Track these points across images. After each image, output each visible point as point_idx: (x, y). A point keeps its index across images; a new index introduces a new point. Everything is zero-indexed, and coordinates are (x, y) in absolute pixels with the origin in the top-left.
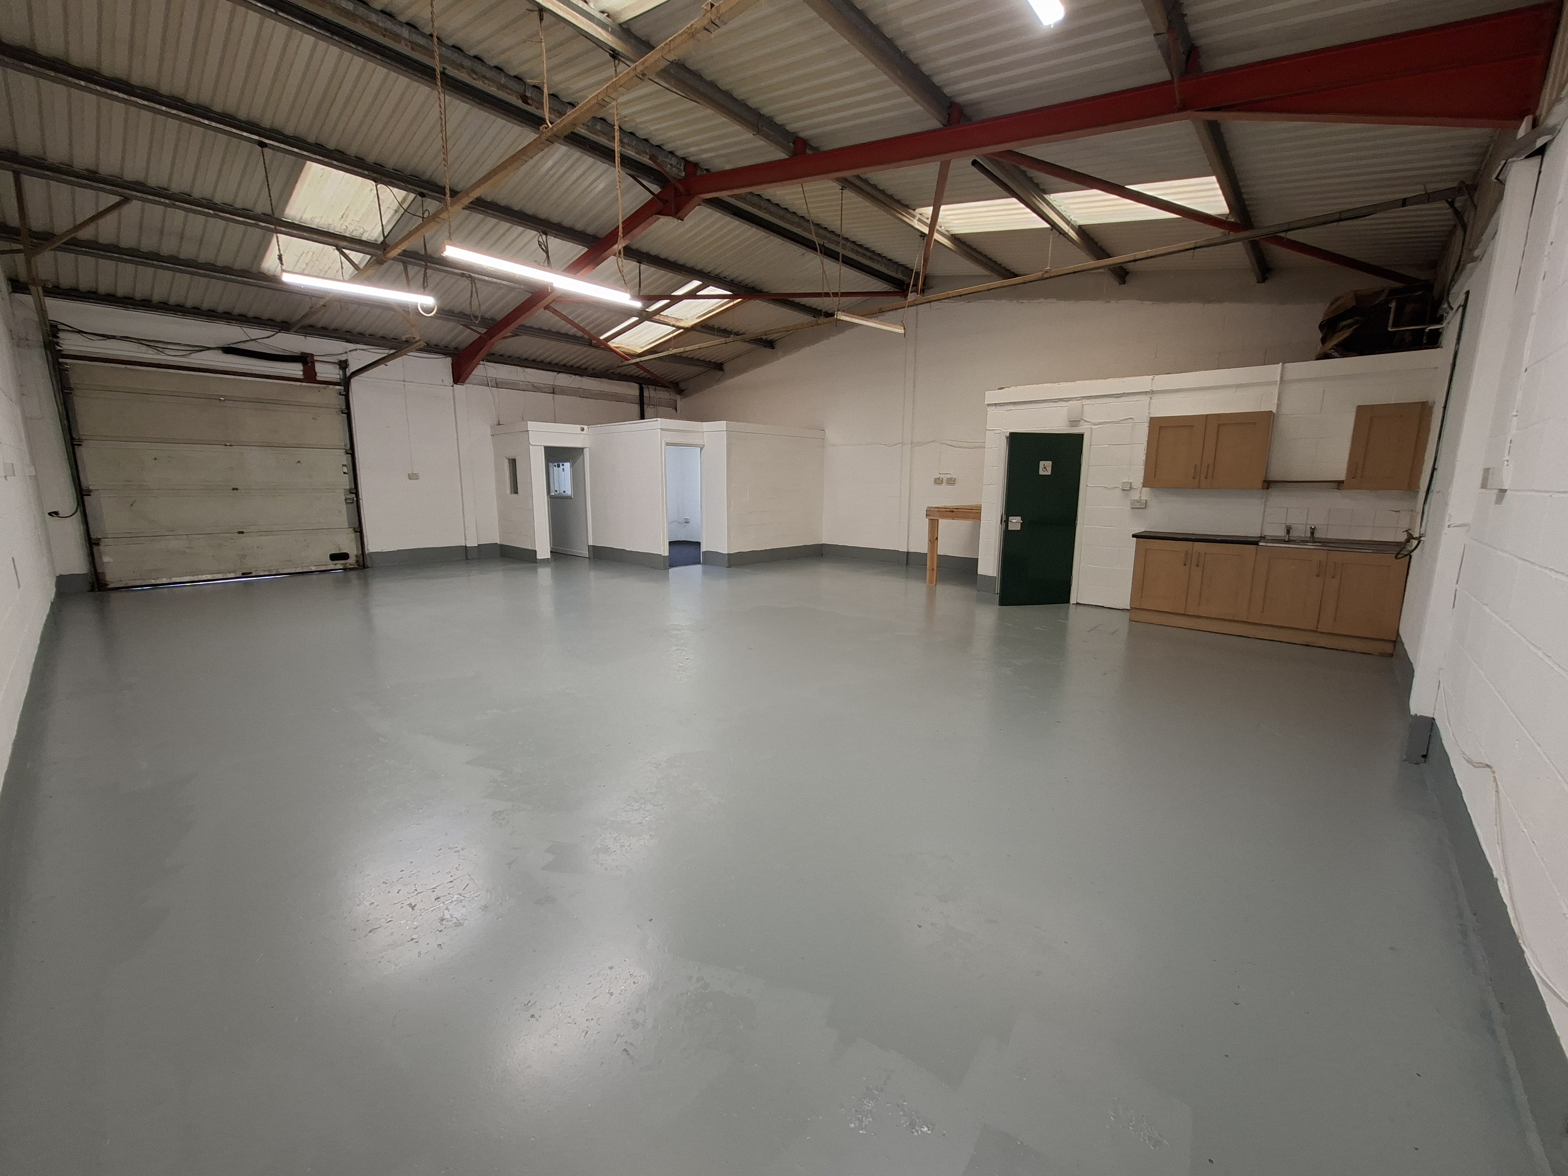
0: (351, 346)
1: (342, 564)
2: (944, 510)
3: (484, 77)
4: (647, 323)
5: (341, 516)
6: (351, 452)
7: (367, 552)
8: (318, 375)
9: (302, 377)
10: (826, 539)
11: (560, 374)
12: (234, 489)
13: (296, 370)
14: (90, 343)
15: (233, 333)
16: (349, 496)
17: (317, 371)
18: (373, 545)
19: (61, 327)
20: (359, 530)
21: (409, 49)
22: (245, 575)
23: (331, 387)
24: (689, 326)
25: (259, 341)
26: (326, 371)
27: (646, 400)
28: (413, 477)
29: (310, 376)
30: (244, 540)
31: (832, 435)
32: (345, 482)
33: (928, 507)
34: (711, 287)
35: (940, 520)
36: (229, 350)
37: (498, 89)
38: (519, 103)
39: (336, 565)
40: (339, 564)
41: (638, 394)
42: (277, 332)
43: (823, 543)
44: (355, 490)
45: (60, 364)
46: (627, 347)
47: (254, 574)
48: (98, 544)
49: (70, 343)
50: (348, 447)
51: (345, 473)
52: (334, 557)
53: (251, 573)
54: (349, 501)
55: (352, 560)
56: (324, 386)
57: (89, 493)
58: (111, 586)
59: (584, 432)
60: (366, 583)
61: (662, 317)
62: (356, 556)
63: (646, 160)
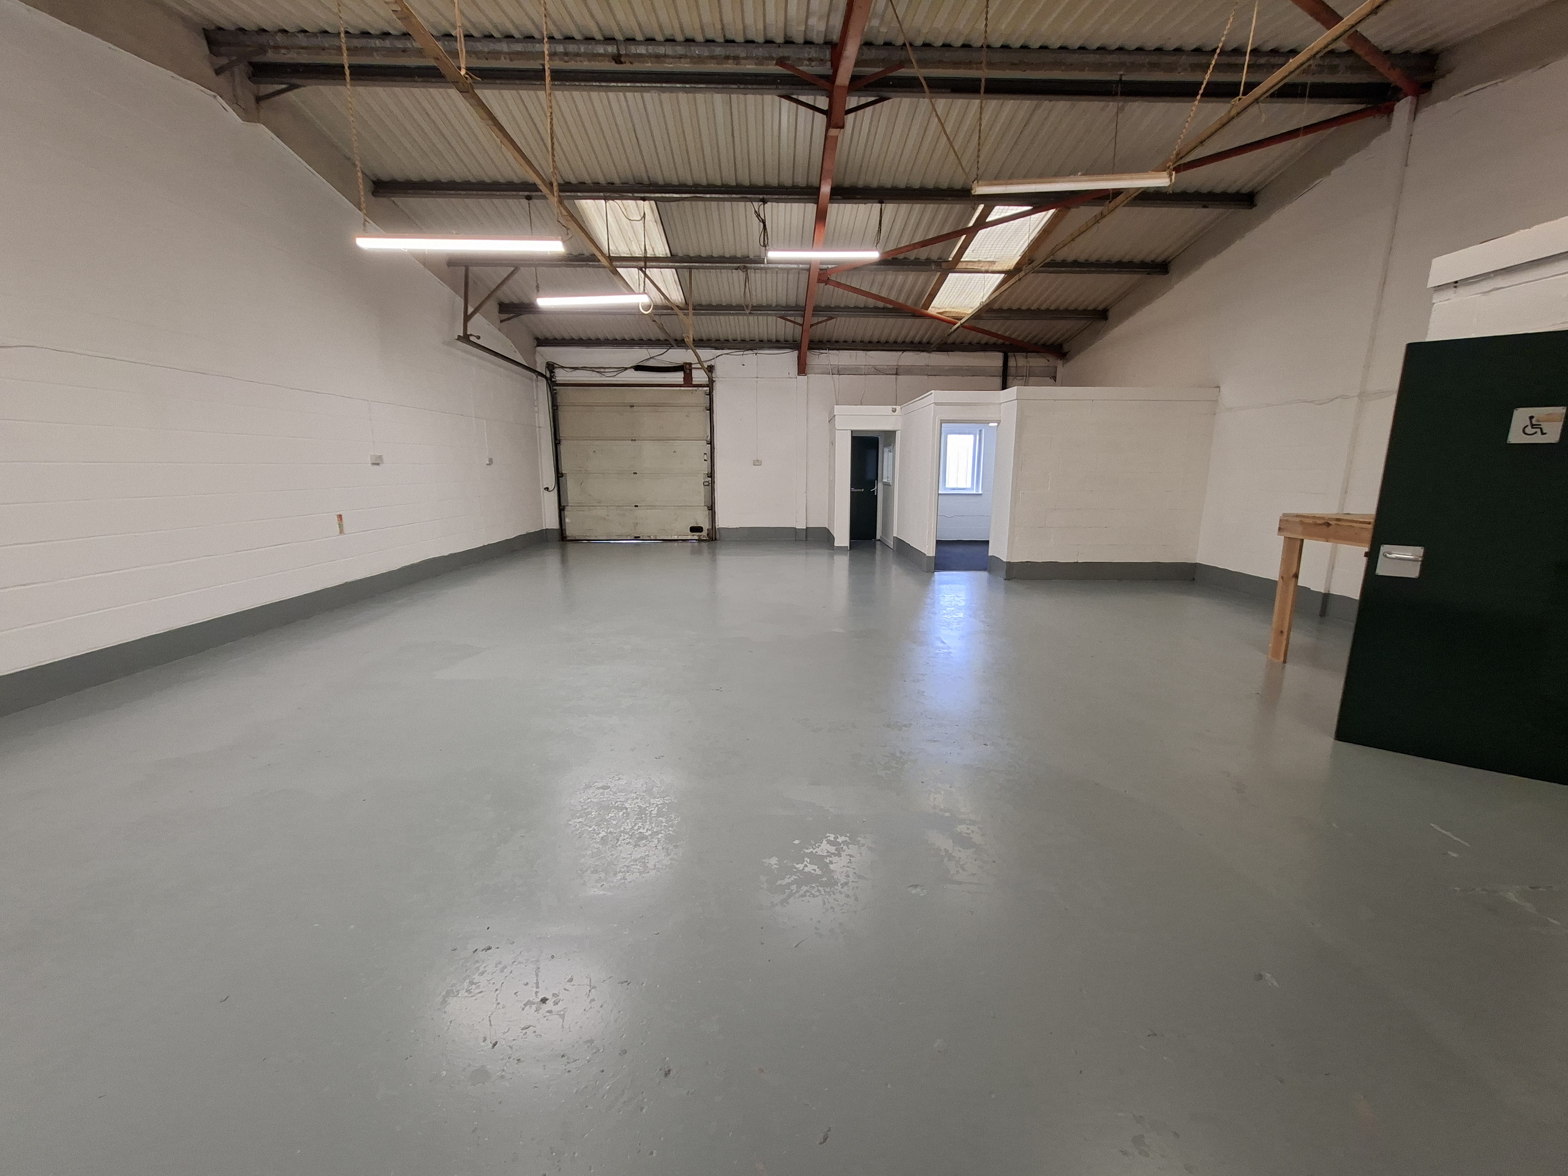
0: (719, 352)
1: (698, 536)
2: (1311, 521)
3: (578, 55)
4: (951, 276)
5: (700, 497)
6: (711, 443)
7: (717, 527)
8: (693, 379)
9: (683, 383)
10: (1203, 556)
11: (905, 353)
12: (634, 473)
13: (678, 377)
14: (569, 374)
15: (639, 355)
16: (707, 480)
17: (693, 376)
18: (722, 522)
19: (555, 366)
20: (711, 508)
21: (508, 61)
22: (637, 538)
23: (700, 388)
24: (1012, 267)
25: (656, 358)
26: (699, 376)
27: (1012, 371)
28: (757, 463)
29: (688, 381)
30: (639, 512)
31: (1229, 395)
32: (705, 467)
33: (1284, 515)
34: (997, 208)
35: (1305, 541)
36: (638, 368)
37: (589, 61)
38: (612, 66)
39: (693, 536)
40: (696, 536)
41: (1001, 365)
42: (668, 349)
43: (1198, 562)
44: (711, 475)
45: (554, 390)
46: (953, 310)
47: (641, 538)
48: (564, 510)
49: (561, 376)
50: (709, 438)
51: (705, 460)
52: (694, 529)
53: (639, 537)
54: (707, 484)
55: (705, 533)
56: (696, 388)
57: (562, 475)
58: (569, 538)
59: (895, 414)
60: (713, 554)
61: (964, 263)
62: (708, 529)
63: (773, 68)
